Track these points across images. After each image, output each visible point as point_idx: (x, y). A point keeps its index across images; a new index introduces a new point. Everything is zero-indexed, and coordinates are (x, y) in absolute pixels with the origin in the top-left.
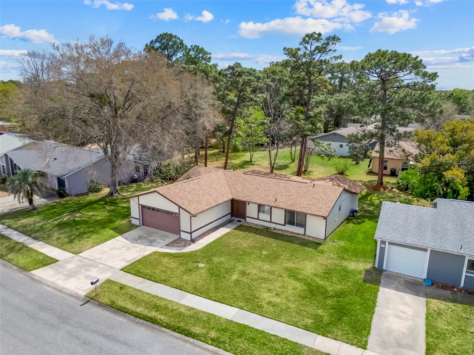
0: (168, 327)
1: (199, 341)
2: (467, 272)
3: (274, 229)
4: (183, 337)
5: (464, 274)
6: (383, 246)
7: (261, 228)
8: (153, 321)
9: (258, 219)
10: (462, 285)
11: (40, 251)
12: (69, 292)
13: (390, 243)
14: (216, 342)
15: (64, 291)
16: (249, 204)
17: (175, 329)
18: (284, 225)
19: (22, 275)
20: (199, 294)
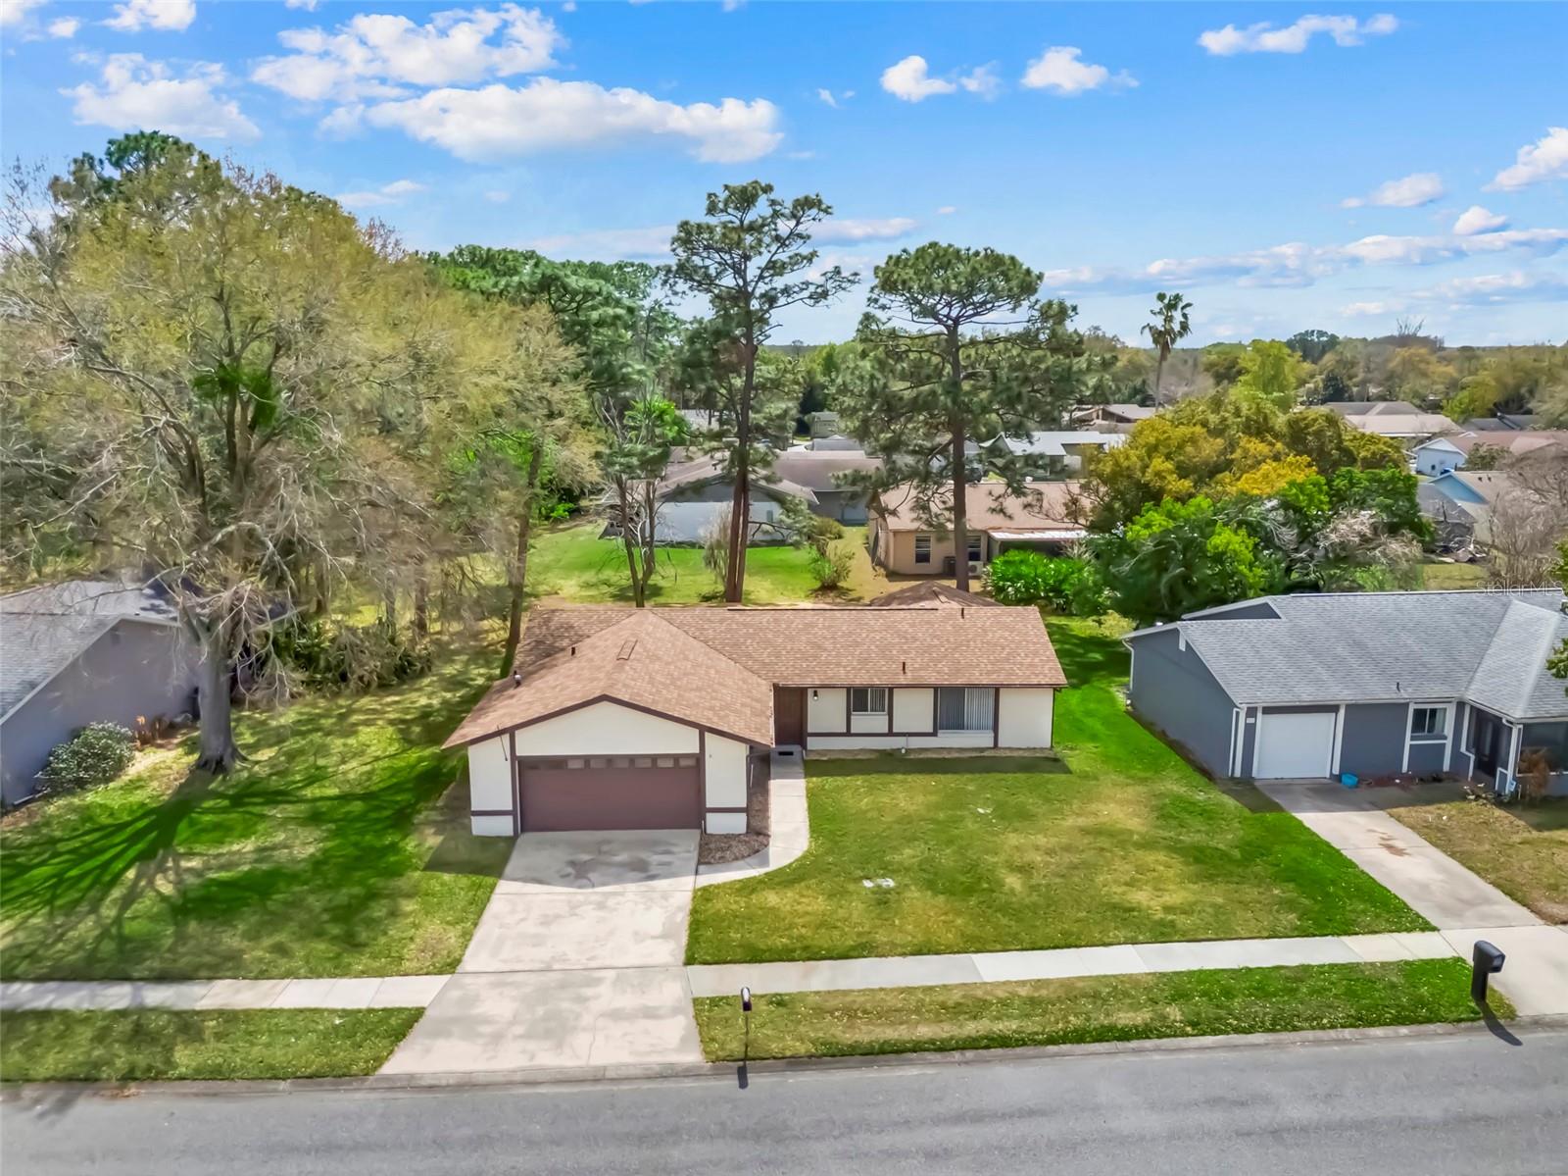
0: (1052, 1040)
1: (1165, 1040)
2: (1412, 739)
3: (908, 751)
4: (1120, 1045)
5: (1408, 742)
6: (1251, 720)
7: (873, 756)
8: (1003, 1042)
9: (848, 734)
10: (1405, 768)
11: (276, 1006)
12: (638, 1072)
13: (1267, 711)
14: (1198, 1026)
15: (610, 1074)
16: (816, 694)
17: (1079, 1037)
18: (934, 734)
19: (358, 1095)
20: (999, 947)
